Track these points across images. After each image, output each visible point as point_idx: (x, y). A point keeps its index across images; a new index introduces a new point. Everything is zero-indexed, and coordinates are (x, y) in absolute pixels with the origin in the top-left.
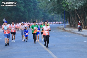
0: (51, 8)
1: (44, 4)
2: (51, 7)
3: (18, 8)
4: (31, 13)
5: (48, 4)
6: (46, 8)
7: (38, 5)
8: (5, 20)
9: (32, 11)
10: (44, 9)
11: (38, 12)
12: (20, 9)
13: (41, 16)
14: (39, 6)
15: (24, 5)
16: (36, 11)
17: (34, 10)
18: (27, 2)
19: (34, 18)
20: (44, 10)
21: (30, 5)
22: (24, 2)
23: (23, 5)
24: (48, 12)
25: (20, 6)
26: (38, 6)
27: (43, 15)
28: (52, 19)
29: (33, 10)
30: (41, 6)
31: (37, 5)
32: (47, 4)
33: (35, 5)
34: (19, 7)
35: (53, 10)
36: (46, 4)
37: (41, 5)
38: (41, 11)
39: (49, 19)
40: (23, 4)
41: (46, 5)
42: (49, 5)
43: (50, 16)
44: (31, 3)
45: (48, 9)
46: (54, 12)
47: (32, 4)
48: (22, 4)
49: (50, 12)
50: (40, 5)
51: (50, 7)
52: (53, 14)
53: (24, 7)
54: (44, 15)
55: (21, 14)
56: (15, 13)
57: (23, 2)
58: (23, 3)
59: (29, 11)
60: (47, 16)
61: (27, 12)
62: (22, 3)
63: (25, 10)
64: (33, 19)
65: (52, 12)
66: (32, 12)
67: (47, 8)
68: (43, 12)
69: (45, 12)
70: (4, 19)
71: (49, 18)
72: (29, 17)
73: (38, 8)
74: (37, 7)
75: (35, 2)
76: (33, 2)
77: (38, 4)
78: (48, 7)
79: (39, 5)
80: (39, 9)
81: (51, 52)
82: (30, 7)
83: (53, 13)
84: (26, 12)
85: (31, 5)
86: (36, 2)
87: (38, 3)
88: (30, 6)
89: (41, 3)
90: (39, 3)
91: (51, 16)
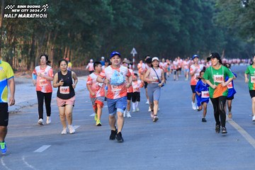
0: (246, 23)
1: (229, 14)
2: (246, 21)
3: (166, 24)
4: (198, 36)
5: (238, 16)
6: (234, 24)
7: (214, 17)
8: (136, 53)
9: (199, 30)
10: (228, 28)
11: (215, 34)
12: (170, 25)
13: (221, 43)
14: (218, 20)
15: (181, 18)
16: (210, 31)
17: (205, 29)
18: (188, 9)
19: (205, 49)
20: (230, 29)
21: (194, 17)
22: (181, 9)
23: (179, 17)
24: (240, 33)
25: (171, 20)
26: (215, 20)
27: (226, 42)
28: (247, 52)
29: (202, 29)
30: (222, 21)
31: (211, 17)
32: (236, 15)
33: (206, 16)
34: (169, 22)
35: (252, 29)
36: (233, 15)
37: (223, 18)
38: (222, 31)
39: (240, 51)
40: (179, 14)
41: (235, 17)
42: (241, 16)
43: (243, 44)
44: (197, 13)
45: (239, 28)
46: (252, 33)
47: (199, 15)
48: (177, 16)
49: (244, 35)
50: (221, 18)
51: (243, 22)
52: (251, 40)
53: (181, 22)
54: (229, 41)
55: (173, 38)
56: (160, 36)
57: (178, 9)
58: (180, 11)
59: (192, 30)
60: (235, 44)
61: (188, 33)
62: (176, 12)
63: (184, 28)
64: (201, 50)
65: (248, 33)
66: (200, 35)
67: (237, 25)
68: (226, 33)
69: (232, 35)
70: (134, 49)
71: (240, 49)
72: (192, 45)
73: (214, 25)
74: (212, 21)
75: (209, 11)
76: (202, 9)
77: (214, 14)
78: (239, 22)
79: (217, 17)
80: (217, 27)
81: (245, 132)
82: (196, 21)
83: (250, 35)
84: (186, 35)
85: (198, 18)
86: (211, 10)
87: (216, 12)
88: (194, 19)
89: (222, 12)
90: (219, 13)
91: (246, 43)
